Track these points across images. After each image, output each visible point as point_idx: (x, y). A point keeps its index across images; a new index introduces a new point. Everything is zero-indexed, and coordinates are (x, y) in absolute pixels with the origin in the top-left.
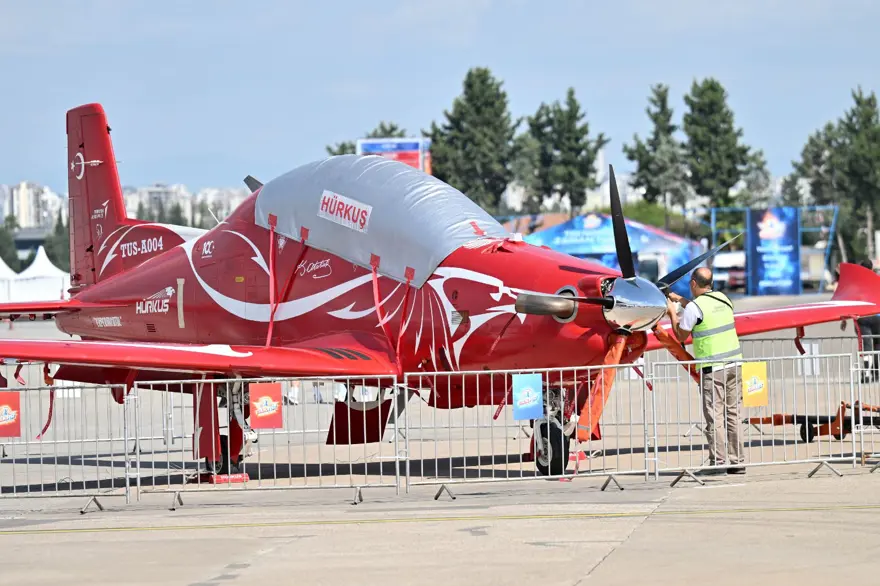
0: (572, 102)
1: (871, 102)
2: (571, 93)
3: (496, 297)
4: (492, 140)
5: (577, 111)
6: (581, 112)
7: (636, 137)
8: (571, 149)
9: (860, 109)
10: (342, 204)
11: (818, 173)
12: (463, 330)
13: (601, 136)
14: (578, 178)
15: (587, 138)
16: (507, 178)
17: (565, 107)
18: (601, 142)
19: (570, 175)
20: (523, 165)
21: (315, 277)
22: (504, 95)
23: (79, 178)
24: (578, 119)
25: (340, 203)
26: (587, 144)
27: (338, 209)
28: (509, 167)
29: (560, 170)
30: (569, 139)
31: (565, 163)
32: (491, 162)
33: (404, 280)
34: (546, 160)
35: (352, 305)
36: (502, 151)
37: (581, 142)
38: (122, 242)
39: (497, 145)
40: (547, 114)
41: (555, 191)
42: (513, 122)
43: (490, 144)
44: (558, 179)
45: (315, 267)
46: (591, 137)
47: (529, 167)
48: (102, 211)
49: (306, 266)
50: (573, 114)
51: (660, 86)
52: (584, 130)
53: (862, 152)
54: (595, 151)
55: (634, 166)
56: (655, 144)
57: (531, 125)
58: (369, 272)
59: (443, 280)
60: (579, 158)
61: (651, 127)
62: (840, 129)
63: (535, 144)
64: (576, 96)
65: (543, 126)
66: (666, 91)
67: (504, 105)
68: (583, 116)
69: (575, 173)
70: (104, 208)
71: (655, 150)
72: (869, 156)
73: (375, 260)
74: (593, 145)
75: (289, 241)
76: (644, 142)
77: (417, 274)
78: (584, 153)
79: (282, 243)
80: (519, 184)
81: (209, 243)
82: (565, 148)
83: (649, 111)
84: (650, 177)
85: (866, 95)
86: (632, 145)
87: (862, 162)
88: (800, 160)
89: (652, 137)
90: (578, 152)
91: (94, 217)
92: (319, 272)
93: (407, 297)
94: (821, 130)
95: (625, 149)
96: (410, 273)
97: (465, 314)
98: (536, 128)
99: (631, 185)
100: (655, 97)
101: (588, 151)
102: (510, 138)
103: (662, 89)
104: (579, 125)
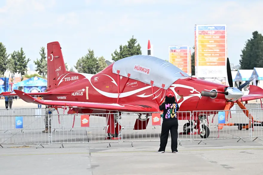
0: (22, 50)
1: (92, 52)
2: (22, 49)
3: (192, 92)
4: (2, 59)
5: (23, 53)
6: (24, 53)
7: (37, 59)
8: (22, 62)
9: (90, 54)
10: (142, 68)
11: (80, 68)
12: (181, 100)
13: (28, 59)
14: (23, 68)
15: (25, 59)
16: (6, 68)
17: (20, 52)
18: (28, 60)
19: (21, 67)
20: (10, 65)
21: (132, 86)
22: (5, 49)
23: (51, 61)
24: (23, 55)
25: (141, 67)
26: (25, 61)
27: (140, 69)
28: (6, 66)
29: (19, 67)
30: (21, 59)
31: (20, 65)
32: (2, 65)
33: (162, 88)
34: (16, 64)
35: (144, 94)
36: (5, 62)
37: (24, 60)
38: (65, 77)
39: (4, 61)
40: (16, 53)
41: (17, 72)
42: (8, 55)
43: (2, 60)
44: (18, 69)
45: (132, 84)
46: (26, 59)
47: (12, 66)
48: (59, 69)
49: (129, 84)
50: (22, 54)
51: (43, 47)
52: (25, 57)
53: (91, 64)
54: (27, 62)
55: (37, 66)
56: (41, 61)
57: (12, 56)
58: (150, 85)
59: (174, 88)
60: (23, 64)
61: (41, 57)
62: (85, 58)
63: (13, 61)
64: (23, 49)
65: (15, 56)
66: (44, 48)
67: (5, 51)
68: (24, 54)
69: (23, 67)
70: (59, 68)
71: (42, 62)
72: (92, 65)
73: (152, 82)
74: (26, 61)
75: (124, 77)
76: (39, 61)
77: (165, 86)
78: (24, 63)
79: (121, 78)
80: (9, 70)
81: (97, 78)
82: (20, 62)
83: (40, 53)
84: (40, 68)
85: (91, 50)
86: (36, 61)
87: (90, 66)
88: (76, 65)
89: (41, 59)
90: (23, 62)
91: (56, 71)
92: (133, 85)
93: (163, 92)
94: (81, 58)
95: (34, 62)
96: (163, 85)
97: (182, 96)
98: (13, 57)
99: (35, 70)
100: (42, 50)
101: (25, 62)
102: (7, 59)
103: (43, 48)
104: (23, 56)
